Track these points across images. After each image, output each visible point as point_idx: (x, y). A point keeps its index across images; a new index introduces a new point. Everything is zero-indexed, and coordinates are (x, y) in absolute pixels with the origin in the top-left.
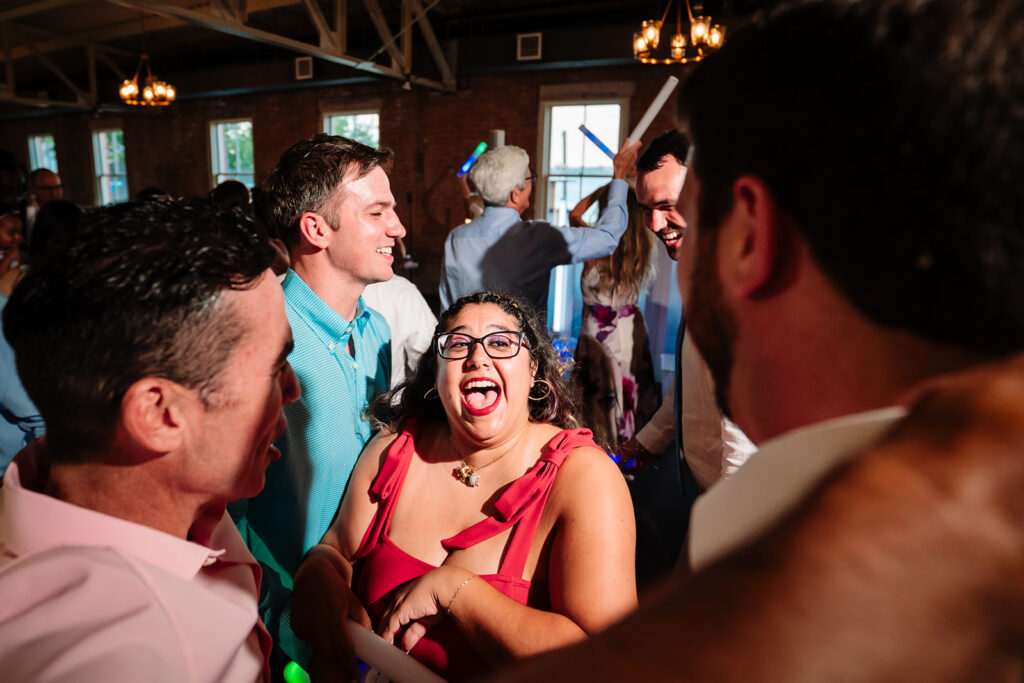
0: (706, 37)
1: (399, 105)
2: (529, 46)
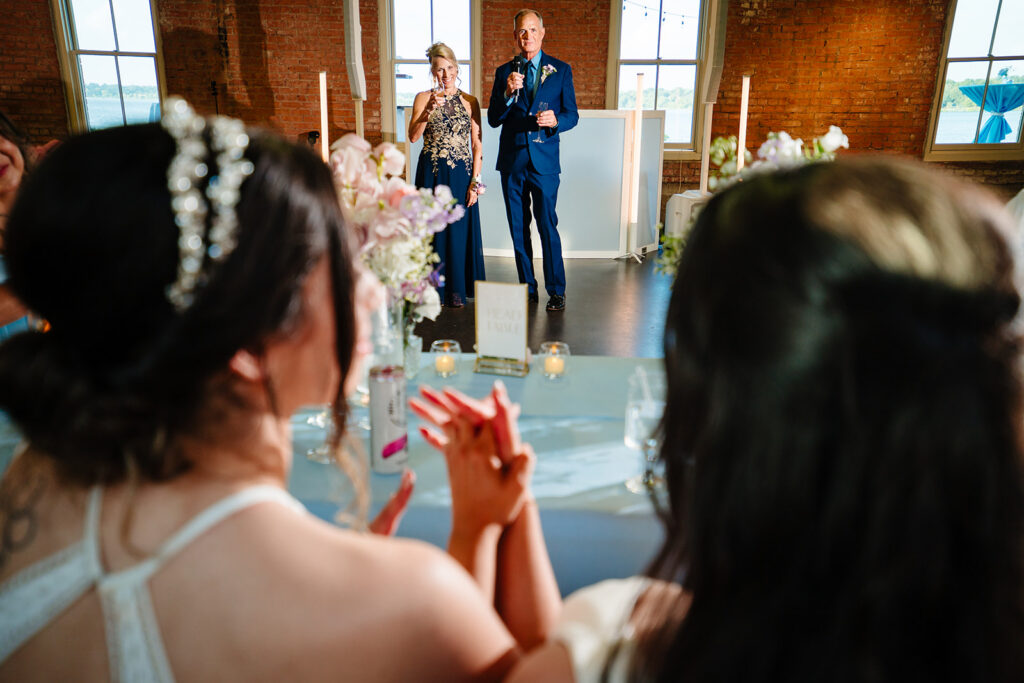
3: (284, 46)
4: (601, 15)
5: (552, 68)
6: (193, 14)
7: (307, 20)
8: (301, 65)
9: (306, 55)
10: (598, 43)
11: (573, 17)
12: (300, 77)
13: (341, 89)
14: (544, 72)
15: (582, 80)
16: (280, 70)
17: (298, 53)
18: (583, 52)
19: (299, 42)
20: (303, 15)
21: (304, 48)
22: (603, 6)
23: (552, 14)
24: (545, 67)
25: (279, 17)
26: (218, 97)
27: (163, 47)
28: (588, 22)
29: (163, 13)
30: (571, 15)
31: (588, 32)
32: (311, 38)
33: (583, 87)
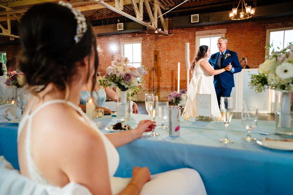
0: (250, 11)
1: (149, 39)
2: (195, 18)
3: (171, 58)
4: (262, 43)
5: (229, 54)
6: (150, 52)
7: (177, 51)
8: (175, 62)
9: (176, 60)
10: (262, 51)
11: (253, 45)
12: (174, 65)
13: (185, 68)
14: (226, 56)
15: (256, 62)
16: (170, 64)
17: (174, 59)
18: (257, 54)
19: (175, 57)
20: (176, 50)
21: (176, 58)
22: (263, 41)
23: (246, 44)
24: (227, 54)
25: (170, 51)
26: (154, 71)
27: (143, 61)
28: (258, 45)
29: (143, 53)
30: (252, 44)
31: (258, 48)
32: (178, 56)
33: (257, 64)
